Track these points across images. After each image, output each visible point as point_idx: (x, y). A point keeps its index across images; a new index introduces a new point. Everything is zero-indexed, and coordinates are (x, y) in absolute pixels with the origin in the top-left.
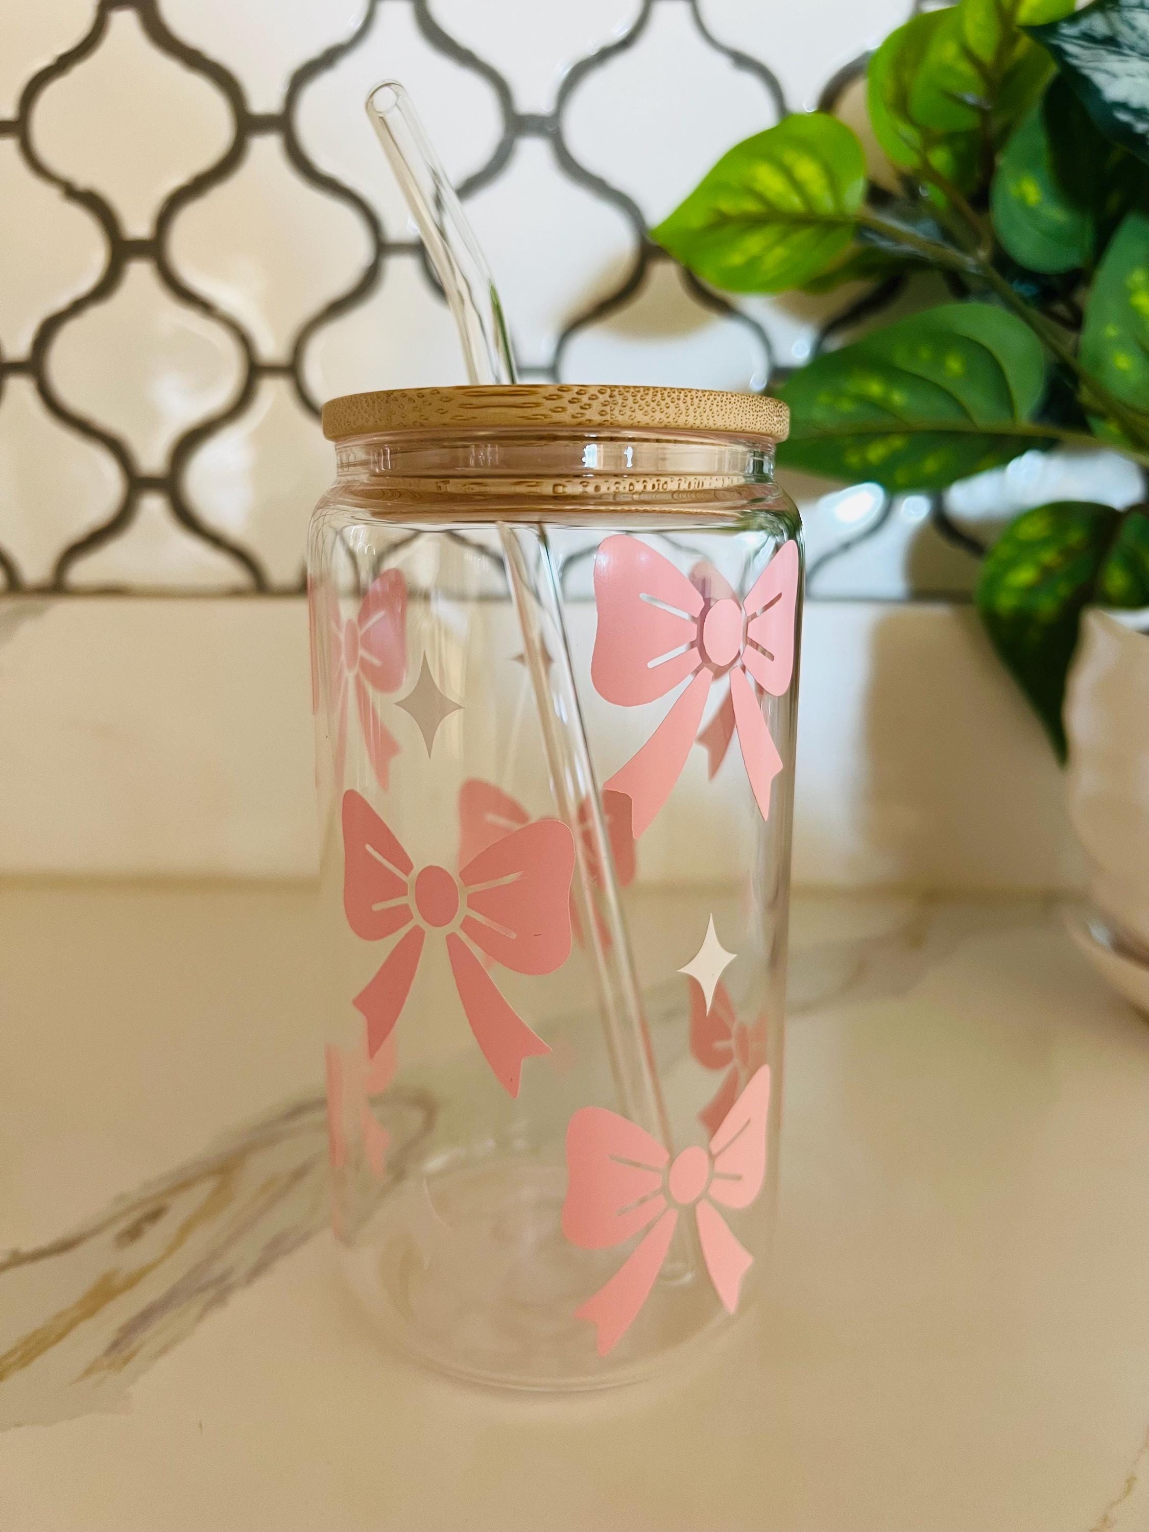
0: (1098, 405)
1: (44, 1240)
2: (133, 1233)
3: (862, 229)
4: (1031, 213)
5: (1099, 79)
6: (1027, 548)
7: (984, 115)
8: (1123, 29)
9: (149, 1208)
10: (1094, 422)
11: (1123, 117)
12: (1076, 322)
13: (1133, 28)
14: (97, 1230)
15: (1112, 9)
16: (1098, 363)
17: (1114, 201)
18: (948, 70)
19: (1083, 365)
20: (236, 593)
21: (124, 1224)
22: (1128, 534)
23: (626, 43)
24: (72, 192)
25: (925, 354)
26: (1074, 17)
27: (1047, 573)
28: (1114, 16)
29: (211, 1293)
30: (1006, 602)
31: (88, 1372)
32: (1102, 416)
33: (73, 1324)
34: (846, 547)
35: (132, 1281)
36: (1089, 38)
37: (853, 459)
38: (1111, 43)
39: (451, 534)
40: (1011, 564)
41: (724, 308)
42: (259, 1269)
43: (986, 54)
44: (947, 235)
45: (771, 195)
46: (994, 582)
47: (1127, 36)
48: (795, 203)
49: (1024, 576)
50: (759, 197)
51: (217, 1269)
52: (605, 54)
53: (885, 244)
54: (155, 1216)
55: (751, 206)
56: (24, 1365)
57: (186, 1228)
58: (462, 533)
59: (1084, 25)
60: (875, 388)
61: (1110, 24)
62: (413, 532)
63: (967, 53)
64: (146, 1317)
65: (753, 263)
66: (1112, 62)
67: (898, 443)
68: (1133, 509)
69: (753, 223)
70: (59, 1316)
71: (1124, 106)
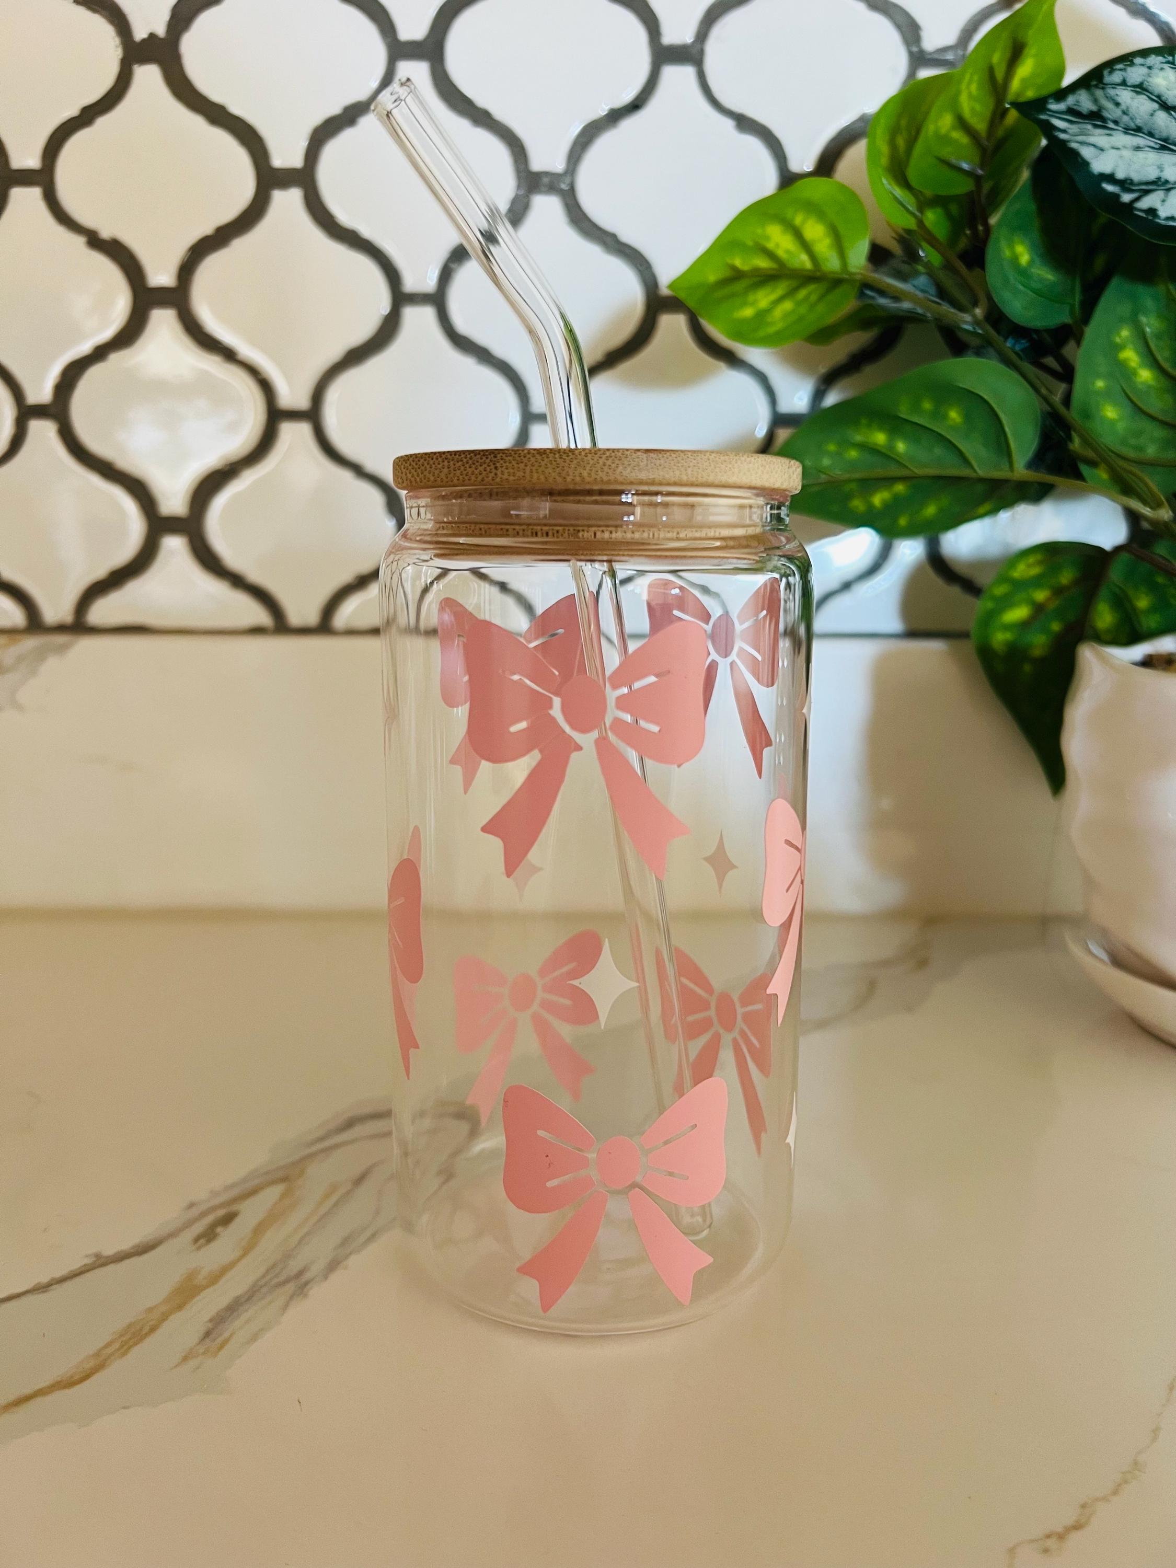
0: (1090, 454)
1: (126, 1245)
2: (209, 1235)
3: (865, 287)
4: (1023, 272)
5: (1086, 153)
6: (1020, 586)
7: (978, 179)
8: (1109, 105)
9: (221, 1213)
10: (1084, 469)
11: (1109, 188)
12: (1067, 374)
13: (1117, 104)
14: (172, 1235)
15: (1096, 86)
16: (1087, 415)
17: (1100, 262)
18: (944, 139)
19: (1073, 415)
20: (257, 631)
21: (199, 1228)
22: (1116, 573)
23: (635, 106)
24: (95, 241)
25: (927, 405)
26: (1061, 95)
27: (1038, 609)
28: (1099, 93)
29: (290, 1287)
30: (1000, 638)
31: (185, 1359)
32: (1093, 464)
33: (164, 1317)
34: (846, 586)
35: (215, 1279)
36: (1074, 113)
37: (857, 504)
38: (1096, 118)
39: (476, 572)
40: (1006, 602)
41: (730, 358)
42: (333, 1266)
43: (980, 126)
44: (942, 293)
45: (781, 253)
46: (989, 619)
47: (1111, 112)
48: (803, 261)
49: (1018, 613)
50: (771, 255)
51: (294, 1266)
52: (615, 116)
53: (882, 301)
54: (228, 1219)
55: (763, 263)
56: (125, 1354)
57: (259, 1230)
58: (483, 570)
59: (1071, 100)
60: (880, 438)
61: (1096, 101)
62: (440, 570)
63: (962, 123)
64: (233, 1308)
65: (761, 316)
66: (1099, 137)
67: (900, 488)
68: (1118, 549)
69: (764, 279)
70: (150, 1310)
71: (1110, 178)
